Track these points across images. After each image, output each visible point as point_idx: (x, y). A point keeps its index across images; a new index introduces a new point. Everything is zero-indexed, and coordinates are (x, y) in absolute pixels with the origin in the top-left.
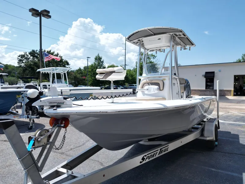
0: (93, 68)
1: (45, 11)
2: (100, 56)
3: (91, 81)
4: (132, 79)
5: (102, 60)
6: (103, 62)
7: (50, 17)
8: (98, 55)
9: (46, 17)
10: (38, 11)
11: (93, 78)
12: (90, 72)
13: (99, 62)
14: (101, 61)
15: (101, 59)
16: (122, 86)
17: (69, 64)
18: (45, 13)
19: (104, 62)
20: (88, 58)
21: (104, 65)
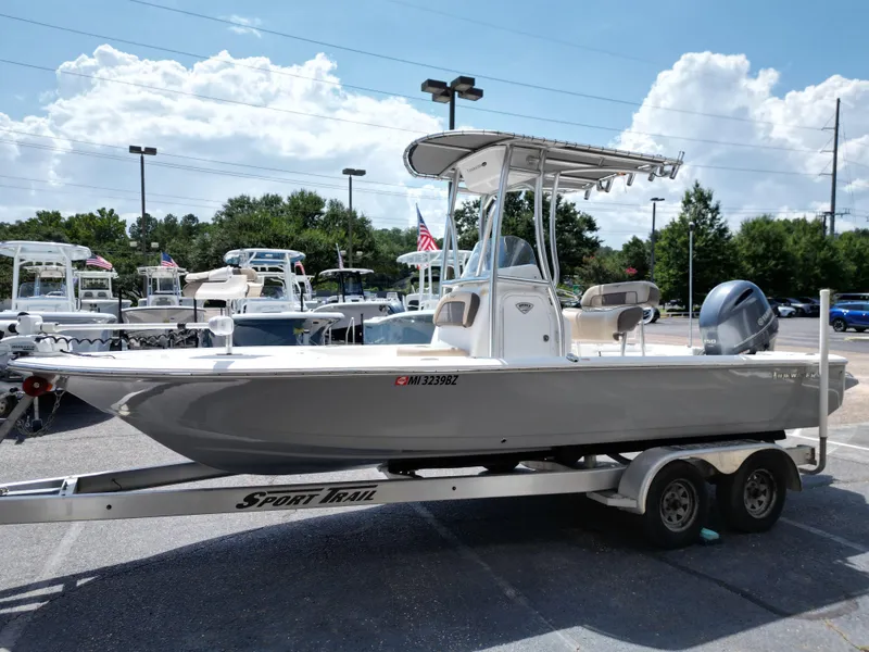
0: (675, 235)
1: (463, 80)
2: (705, 187)
3: (665, 282)
4: (857, 273)
5: (712, 204)
6: (717, 209)
7: (479, 94)
8: (697, 185)
9: (470, 96)
10: (445, 84)
11: (671, 271)
12: (664, 249)
13: (700, 212)
14: (707, 206)
15: (710, 198)
16: (803, 301)
17: (597, 226)
18: (464, 87)
19: (721, 210)
20: (657, 203)
21: (721, 222)
